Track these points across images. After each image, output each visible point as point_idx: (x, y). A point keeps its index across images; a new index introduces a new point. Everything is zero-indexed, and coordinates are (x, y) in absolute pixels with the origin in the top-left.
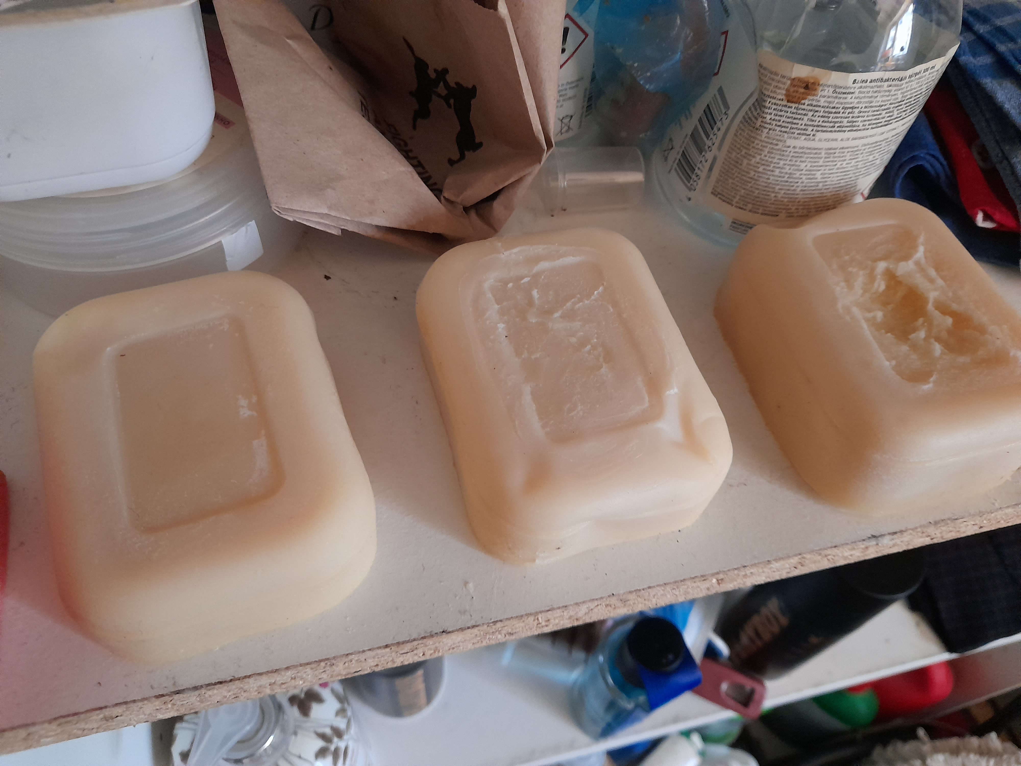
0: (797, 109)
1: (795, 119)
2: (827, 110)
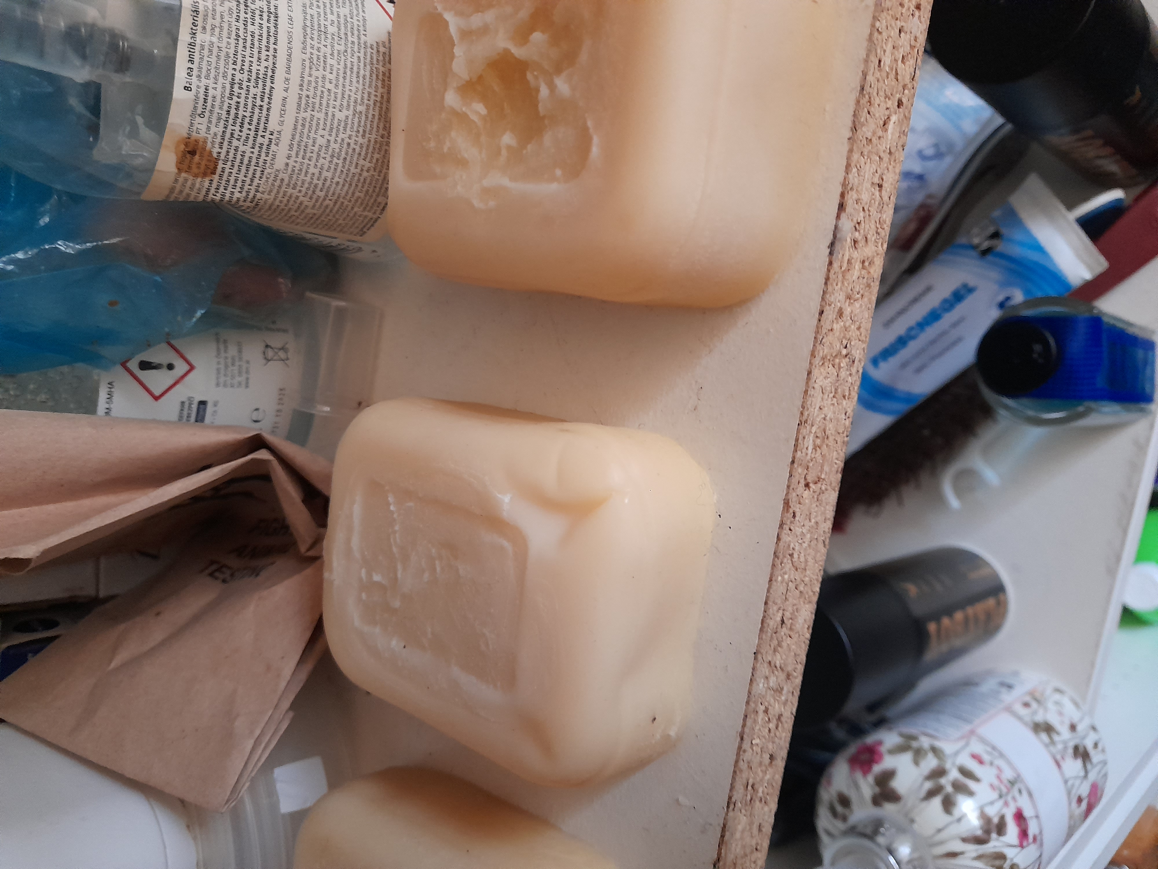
0: (225, 162)
1: (242, 163)
2: (231, 121)
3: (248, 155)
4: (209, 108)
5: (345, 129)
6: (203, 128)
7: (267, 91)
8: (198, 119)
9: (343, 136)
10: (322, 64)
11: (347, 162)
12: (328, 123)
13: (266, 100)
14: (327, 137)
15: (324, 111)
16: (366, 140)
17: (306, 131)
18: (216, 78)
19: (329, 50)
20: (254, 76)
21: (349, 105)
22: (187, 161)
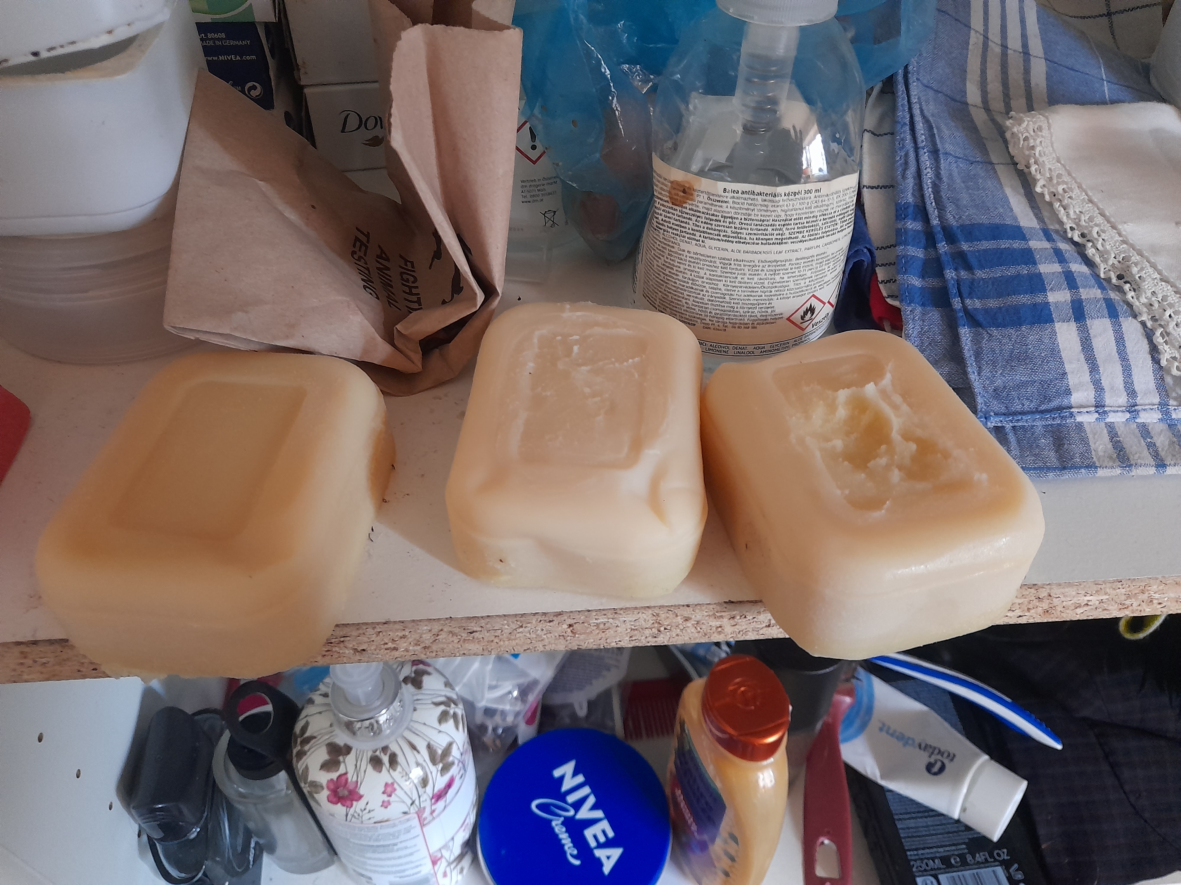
0: (681, 212)
1: (681, 222)
2: (707, 216)
3: (687, 226)
4: (714, 203)
5: (711, 288)
6: (701, 199)
7: (730, 239)
8: (706, 196)
9: (708, 287)
10: (753, 273)
11: (690, 290)
12: (715, 278)
13: (724, 238)
14: (705, 276)
15: (722, 274)
16: (707, 302)
17: (707, 263)
18: (734, 208)
19: (763, 277)
20: (738, 231)
21: (728, 290)
22: (678, 188)
